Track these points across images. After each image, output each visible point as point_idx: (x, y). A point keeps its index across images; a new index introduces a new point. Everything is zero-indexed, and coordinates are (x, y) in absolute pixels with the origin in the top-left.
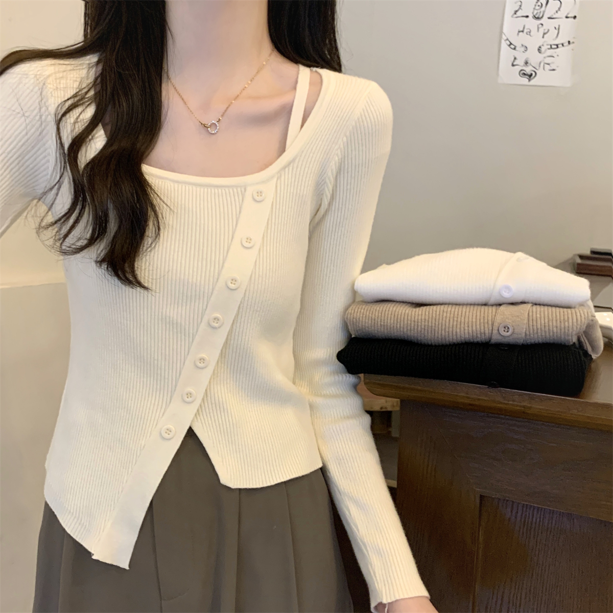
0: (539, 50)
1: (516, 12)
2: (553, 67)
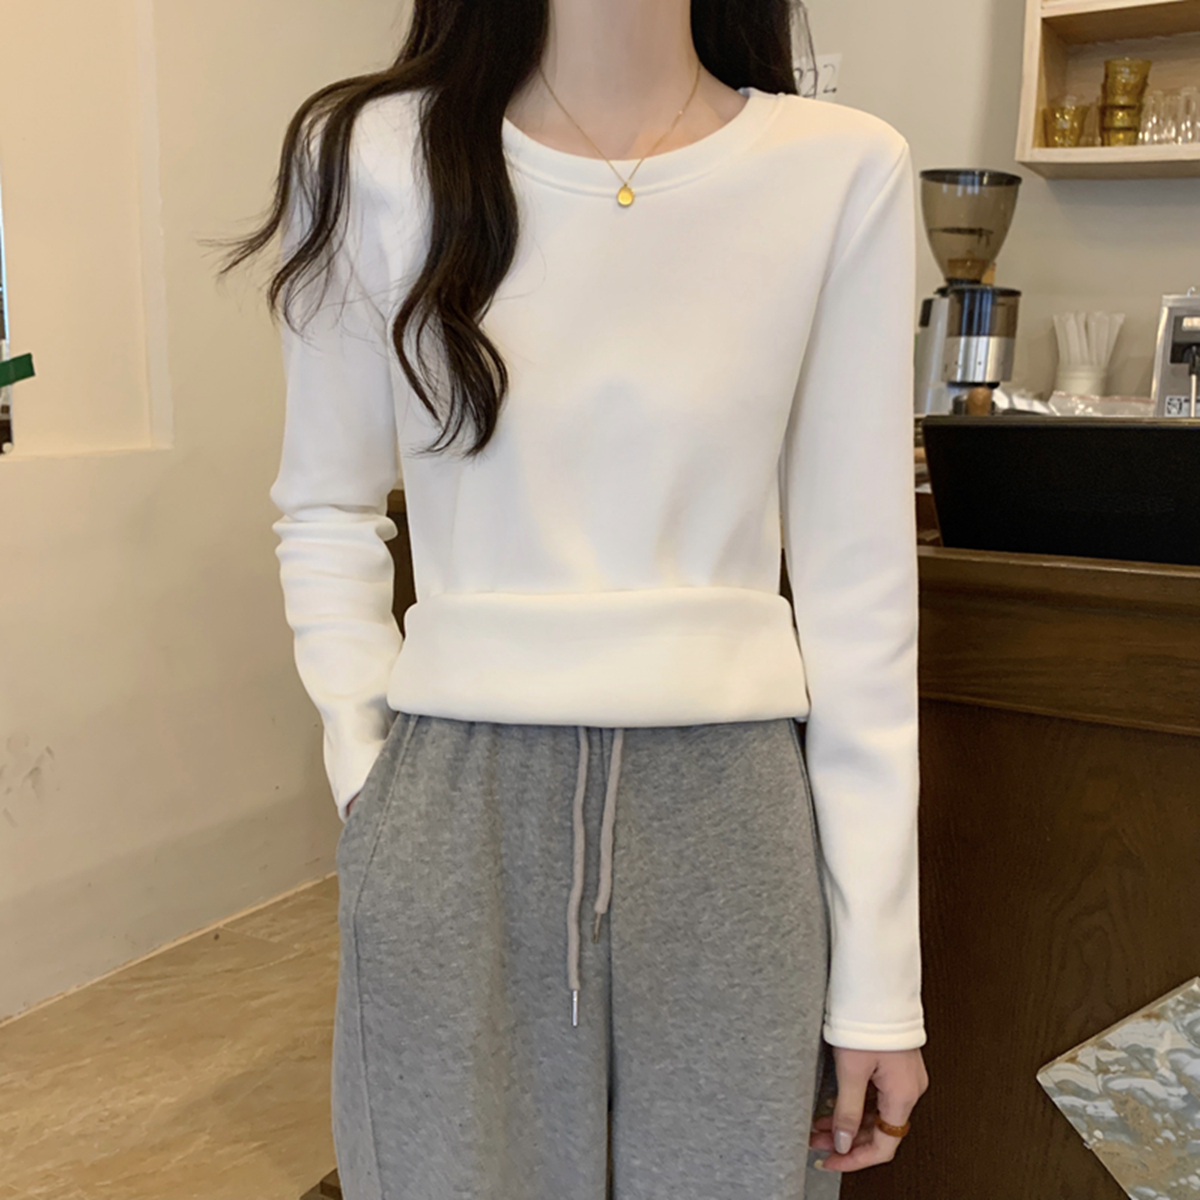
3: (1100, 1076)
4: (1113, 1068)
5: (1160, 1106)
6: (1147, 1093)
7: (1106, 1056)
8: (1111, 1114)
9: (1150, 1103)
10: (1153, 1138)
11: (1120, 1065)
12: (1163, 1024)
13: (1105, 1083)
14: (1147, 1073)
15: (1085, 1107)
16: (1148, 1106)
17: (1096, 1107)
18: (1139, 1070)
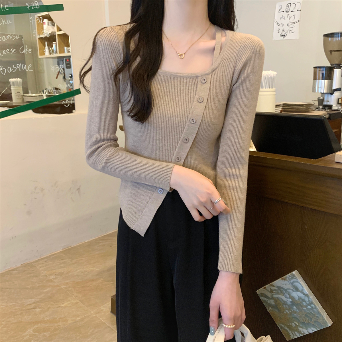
0: (288, 25)
1: (280, 10)
2: (293, 31)
3: (271, 293)
4: (274, 292)
5: (285, 303)
6: (282, 299)
7: (272, 288)
8: (273, 304)
9: (283, 302)
10: (283, 311)
11: (276, 291)
12: (286, 282)
13: (272, 295)
14: (282, 294)
15: (267, 301)
16: (282, 303)
17: (270, 301)
18: (280, 293)
